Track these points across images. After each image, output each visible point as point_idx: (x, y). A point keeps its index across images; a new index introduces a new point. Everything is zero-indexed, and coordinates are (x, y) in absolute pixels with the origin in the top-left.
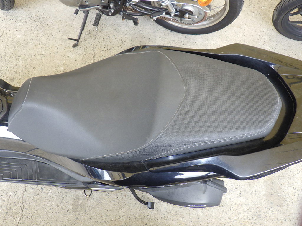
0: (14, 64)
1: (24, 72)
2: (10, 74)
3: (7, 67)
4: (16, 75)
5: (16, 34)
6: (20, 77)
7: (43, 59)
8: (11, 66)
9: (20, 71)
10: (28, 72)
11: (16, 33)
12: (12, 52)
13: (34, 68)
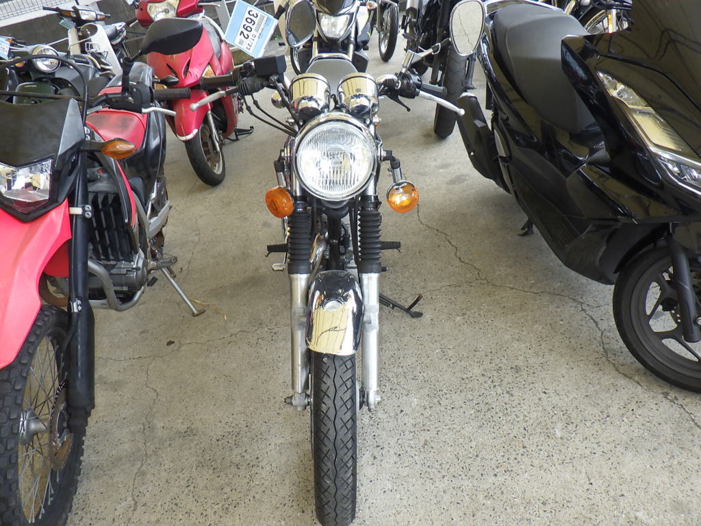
0: (482, 379)
1: (491, 360)
2: (507, 376)
3: (494, 387)
4: (503, 367)
5: (410, 409)
6: (504, 361)
7: (451, 347)
8: (489, 382)
9: (493, 365)
10: (489, 355)
11: (407, 410)
12: (459, 392)
13: (475, 351)
